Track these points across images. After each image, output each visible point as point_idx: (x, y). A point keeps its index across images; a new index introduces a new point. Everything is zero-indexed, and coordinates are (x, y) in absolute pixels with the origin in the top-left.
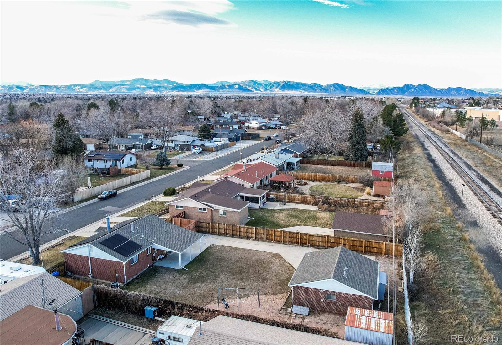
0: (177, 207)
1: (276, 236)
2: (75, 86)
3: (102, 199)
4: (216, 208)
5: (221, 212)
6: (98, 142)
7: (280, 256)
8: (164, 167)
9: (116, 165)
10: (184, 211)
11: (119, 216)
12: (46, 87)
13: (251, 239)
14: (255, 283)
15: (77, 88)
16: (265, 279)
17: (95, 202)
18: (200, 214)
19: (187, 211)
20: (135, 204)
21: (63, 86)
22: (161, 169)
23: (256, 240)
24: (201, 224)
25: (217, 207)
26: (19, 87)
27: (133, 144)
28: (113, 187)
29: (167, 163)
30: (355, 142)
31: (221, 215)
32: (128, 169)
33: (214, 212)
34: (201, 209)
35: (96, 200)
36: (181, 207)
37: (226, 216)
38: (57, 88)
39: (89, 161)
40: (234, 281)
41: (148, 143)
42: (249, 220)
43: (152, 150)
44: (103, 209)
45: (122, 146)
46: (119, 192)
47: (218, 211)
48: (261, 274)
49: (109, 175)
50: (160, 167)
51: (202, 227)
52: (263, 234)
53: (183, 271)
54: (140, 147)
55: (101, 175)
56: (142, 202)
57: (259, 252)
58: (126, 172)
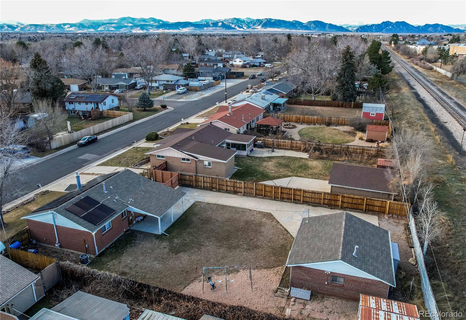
0: (159, 156)
1: (267, 192)
2: (65, 24)
3: (81, 146)
4: (201, 159)
5: (206, 163)
6: (82, 82)
7: (272, 215)
8: (147, 109)
9: (97, 108)
10: (166, 162)
11: (97, 165)
12: (36, 26)
13: (239, 193)
14: (245, 253)
15: (66, 27)
16: (257, 247)
17: (73, 150)
18: (183, 165)
19: (169, 161)
20: (115, 151)
21: (52, 25)
22: (145, 110)
23: (244, 195)
24: (184, 177)
25: (201, 157)
26: (9, 26)
27: (117, 84)
28: (94, 131)
29: (150, 104)
30: (344, 82)
31: (205, 166)
32: (109, 111)
33: (198, 163)
34: (184, 159)
35: (75, 146)
36: (163, 157)
37: (211, 167)
38: (48, 27)
39: (70, 104)
40: (221, 250)
41: (131, 83)
42: (236, 170)
43: (136, 89)
44: (81, 157)
45: (106, 86)
46: (99, 137)
47: (202, 161)
48: (251, 240)
49: (90, 119)
50: (143, 109)
51: (185, 180)
52: (252, 189)
53: (164, 237)
54: (124, 87)
55: (83, 118)
56: (123, 148)
57: (248, 211)
58: (108, 114)
